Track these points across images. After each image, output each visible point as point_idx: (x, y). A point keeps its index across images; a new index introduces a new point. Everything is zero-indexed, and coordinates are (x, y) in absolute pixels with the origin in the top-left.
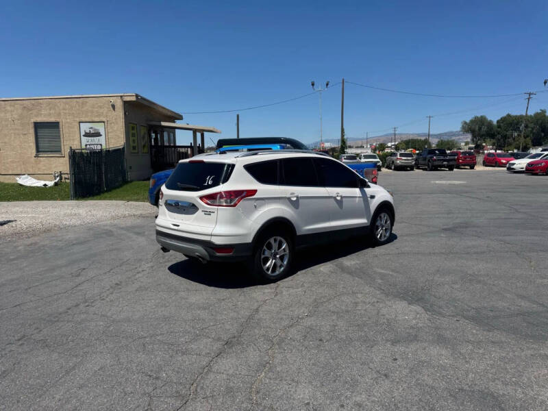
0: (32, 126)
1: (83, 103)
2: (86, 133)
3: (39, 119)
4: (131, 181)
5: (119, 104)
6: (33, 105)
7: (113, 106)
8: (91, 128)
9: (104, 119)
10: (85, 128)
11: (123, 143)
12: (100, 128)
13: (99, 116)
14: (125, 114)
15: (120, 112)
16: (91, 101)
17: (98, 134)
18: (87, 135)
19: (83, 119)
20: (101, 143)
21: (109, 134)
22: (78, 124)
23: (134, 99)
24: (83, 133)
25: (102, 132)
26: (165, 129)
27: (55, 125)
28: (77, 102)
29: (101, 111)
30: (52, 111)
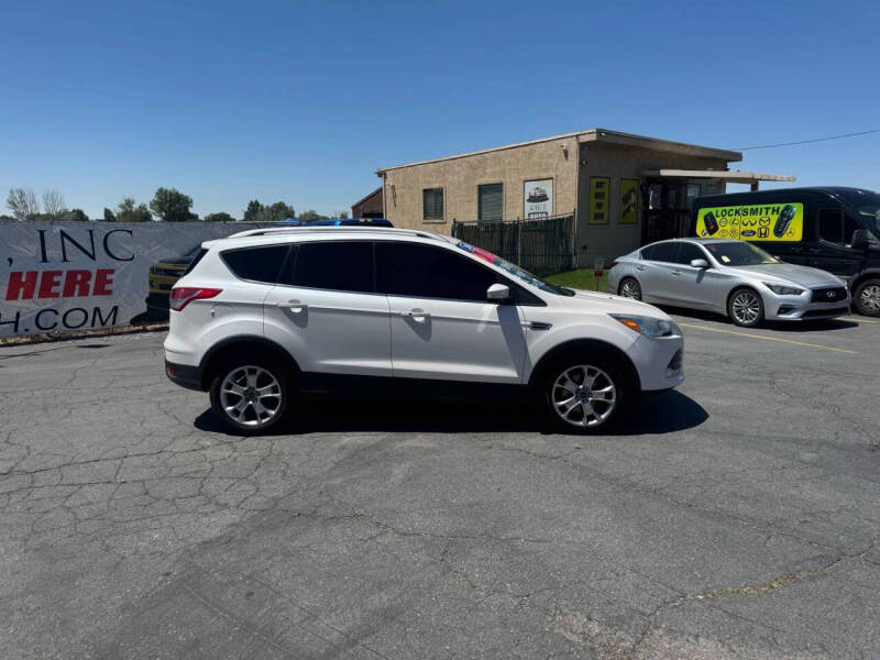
0: (476, 190)
1: (530, 154)
2: (531, 197)
3: (484, 181)
4: (575, 269)
5: (573, 148)
6: (479, 161)
7: (566, 153)
8: (537, 189)
9: (553, 174)
10: (531, 188)
11: (572, 210)
12: (547, 187)
13: (547, 170)
14: (581, 163)
15: (573, 163)
16: (540, 149)
17: (543, 198)
18: (533, 199)
19: (529, 177)
20: (548, 210)
21: (559, 196)
22: (521, 184)
23: (593, 137)
24: (527, 197)
25: (549, 195)
26: (690, 181)
27: (497, 188)
28: (524, 152)
29: (551, 161)
30: (497, 169)
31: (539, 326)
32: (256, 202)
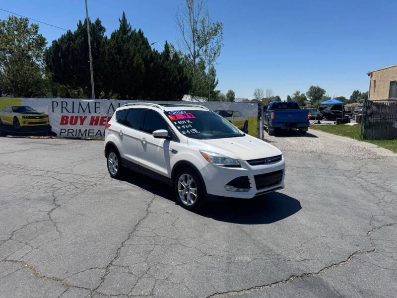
31: (174, 152)
32: (358, 91)
